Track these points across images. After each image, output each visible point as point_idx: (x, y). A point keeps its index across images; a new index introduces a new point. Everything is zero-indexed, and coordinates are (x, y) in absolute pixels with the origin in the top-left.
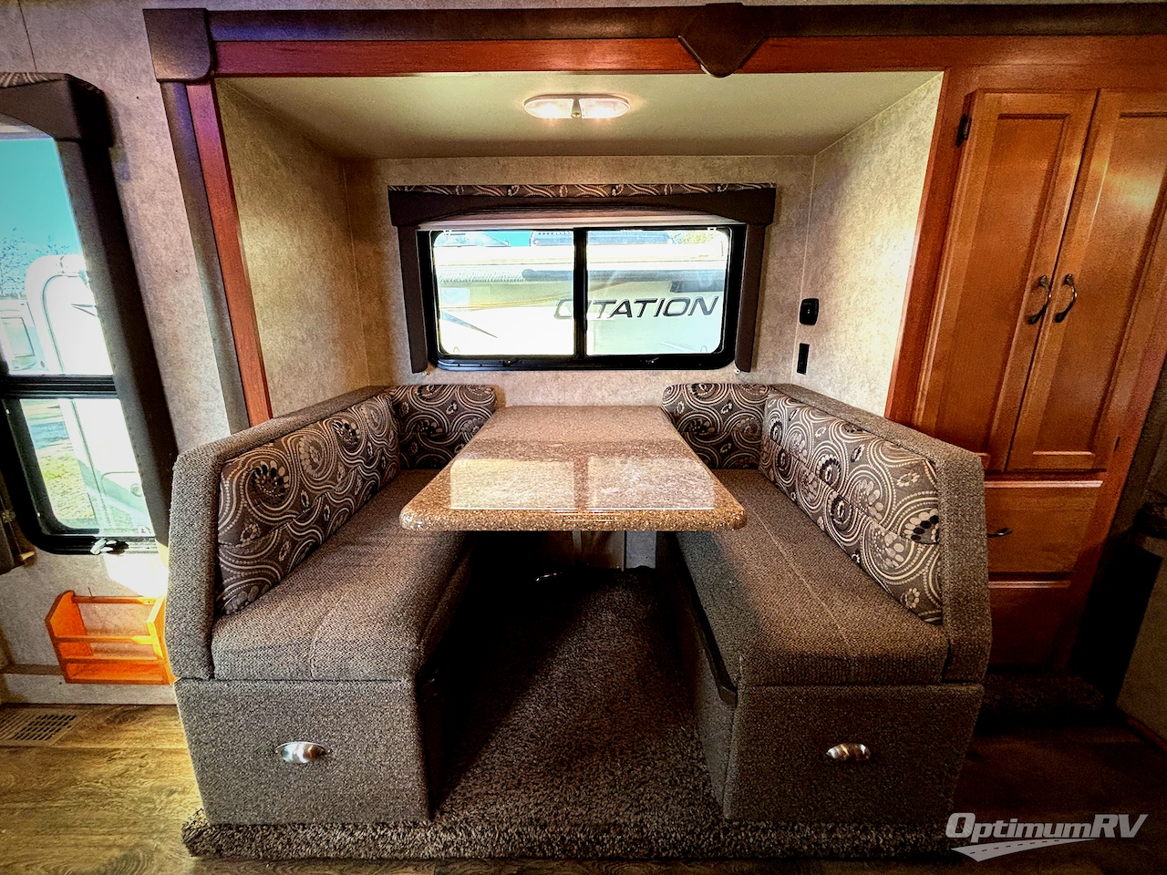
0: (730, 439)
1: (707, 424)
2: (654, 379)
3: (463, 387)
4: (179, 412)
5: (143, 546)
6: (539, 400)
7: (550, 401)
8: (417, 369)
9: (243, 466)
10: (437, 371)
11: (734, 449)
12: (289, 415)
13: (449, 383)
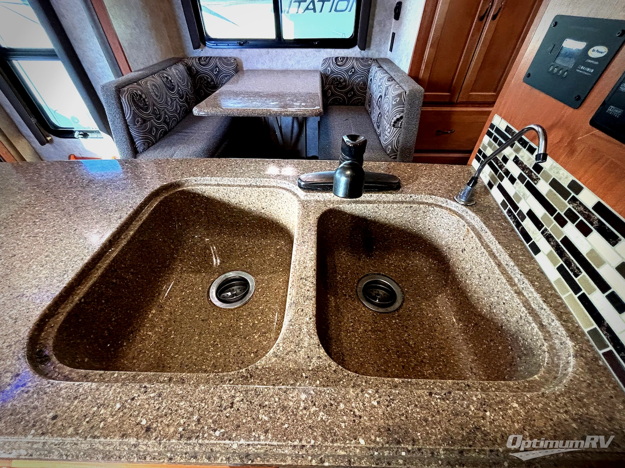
0: (352, 89)
1: (342, 81)
2: (318, 54)
3: (220, 58)
4: (88, 68)
5: (95, 135)
6: (260, 66)
7: (265, 67)
8: (196, 47)
9: (127, 92)
10: (206, 48)
11: (355, 95)
12: (139, 71)
13: (213, 55)
